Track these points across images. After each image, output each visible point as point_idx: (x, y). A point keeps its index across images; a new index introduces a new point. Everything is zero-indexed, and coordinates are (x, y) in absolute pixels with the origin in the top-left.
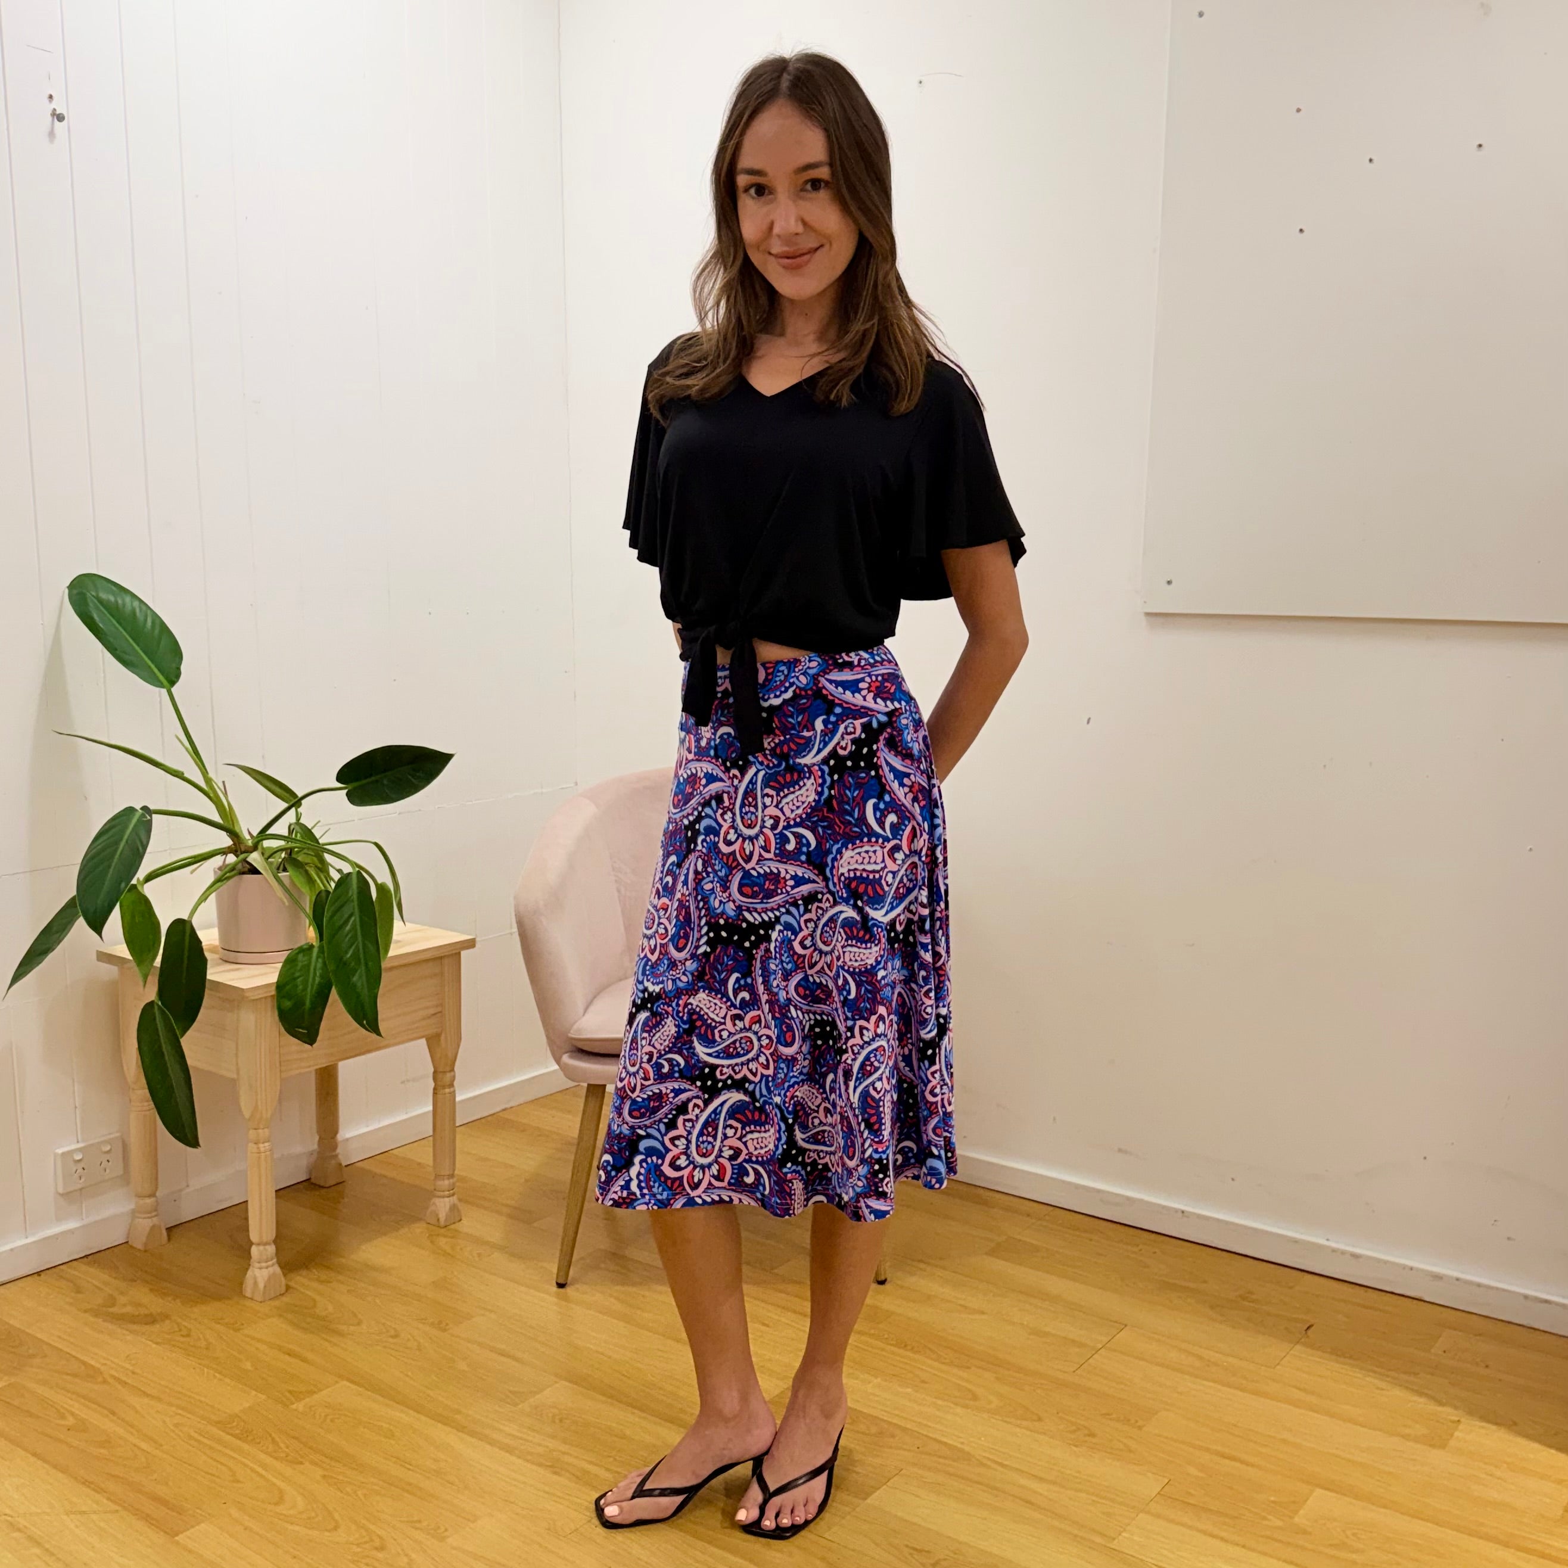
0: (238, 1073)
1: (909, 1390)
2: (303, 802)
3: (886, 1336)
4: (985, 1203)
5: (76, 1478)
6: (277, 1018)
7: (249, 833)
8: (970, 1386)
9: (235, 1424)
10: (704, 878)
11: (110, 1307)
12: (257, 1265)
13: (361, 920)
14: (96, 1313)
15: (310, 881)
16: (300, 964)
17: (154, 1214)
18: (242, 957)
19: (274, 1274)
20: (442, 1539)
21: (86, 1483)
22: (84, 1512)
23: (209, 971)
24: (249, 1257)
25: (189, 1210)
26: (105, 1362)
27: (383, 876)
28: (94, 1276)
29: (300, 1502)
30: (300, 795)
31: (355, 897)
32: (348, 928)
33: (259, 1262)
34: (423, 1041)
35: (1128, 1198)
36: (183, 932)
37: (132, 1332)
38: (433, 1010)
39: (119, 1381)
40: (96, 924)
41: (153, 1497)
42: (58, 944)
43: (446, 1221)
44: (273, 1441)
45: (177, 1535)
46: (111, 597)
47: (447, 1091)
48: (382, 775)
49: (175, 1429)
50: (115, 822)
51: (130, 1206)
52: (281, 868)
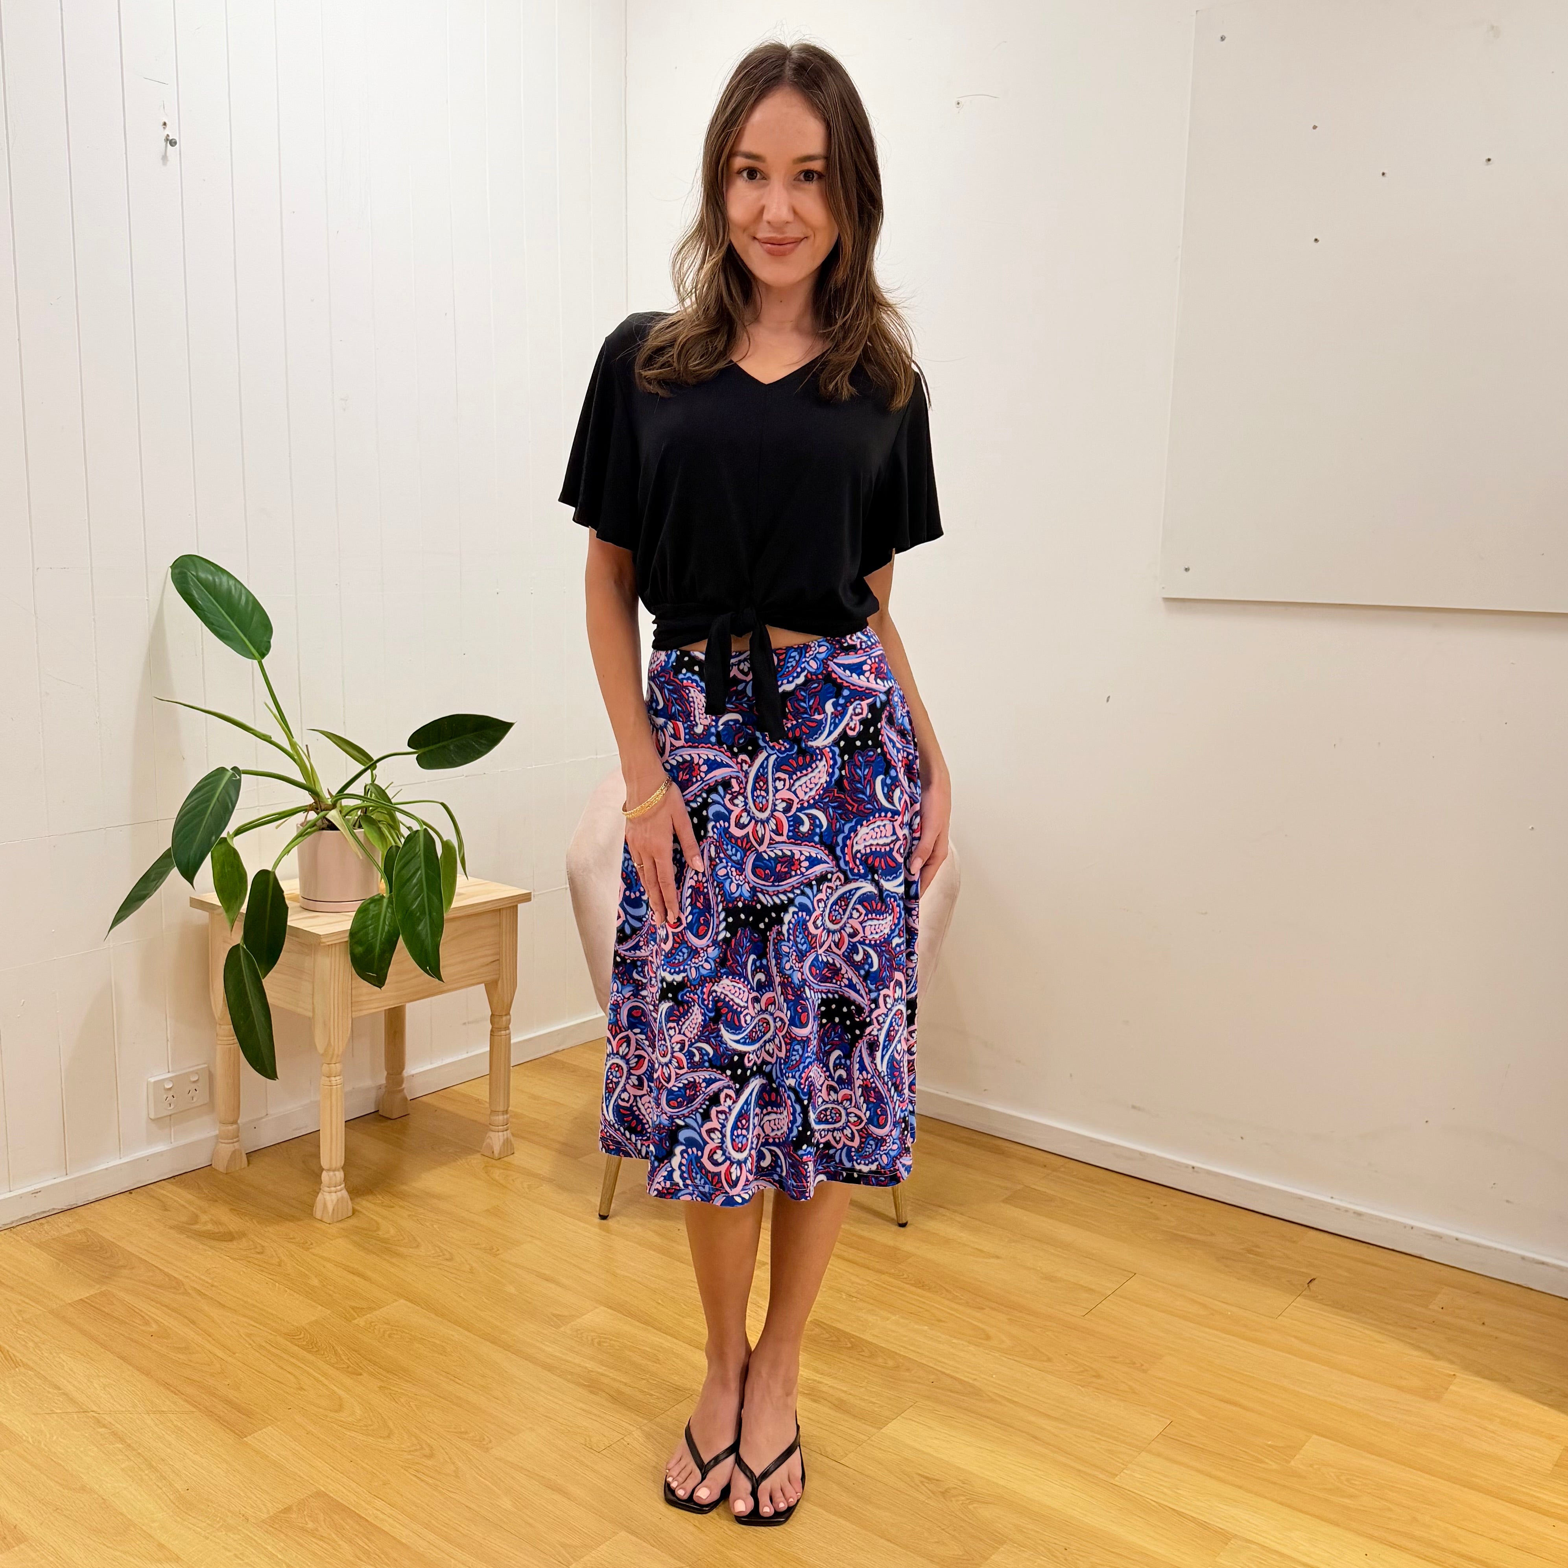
0: (314, 1012)
1: (926, 1328)
2: (378, 764)
3: (906, 1276)
4: (1002, 1154)
5: (157, 1381)
6: (350, 962)
7: (329, 792)
8: (983, 1326)
9: (302, 1336)
10: (717, 864)
11: (194, 1225)
12: (327, 1189)
13: (426, 874)
14: (180, 1229)
15: (382, 836)
16: (371, 913)
17: (235, 1140)
18: (321, 906)
19: (342, 1197)
20: (487, 1450)
21: (167, 1385)
22: (163, 1412)
23: (289, 918)
24: (320, 1181)
25: (268, 1137)
26: (187, 1274)
27: (449, 835)
28: (180, 1196)
29: (358, 1410)
31: (422, 853)
32: (415, 881)
33: (329, 1187)
34: (482, 987)
36: (267, 883)
37: (211, 1247)
38: (491, 959)
39: (199, 1293)
40: (189, 874)
41: (228, 1402)
42: (155, 890)
43: (500, 1154)
44: (336, 1353)
45: (246, 1437)
46: (211, 578)
47: (503, 1032)
48: (449, 742)
49: (247, 1339)
50: (209, 781)
51: (213, 1132)
52: (357, 824)
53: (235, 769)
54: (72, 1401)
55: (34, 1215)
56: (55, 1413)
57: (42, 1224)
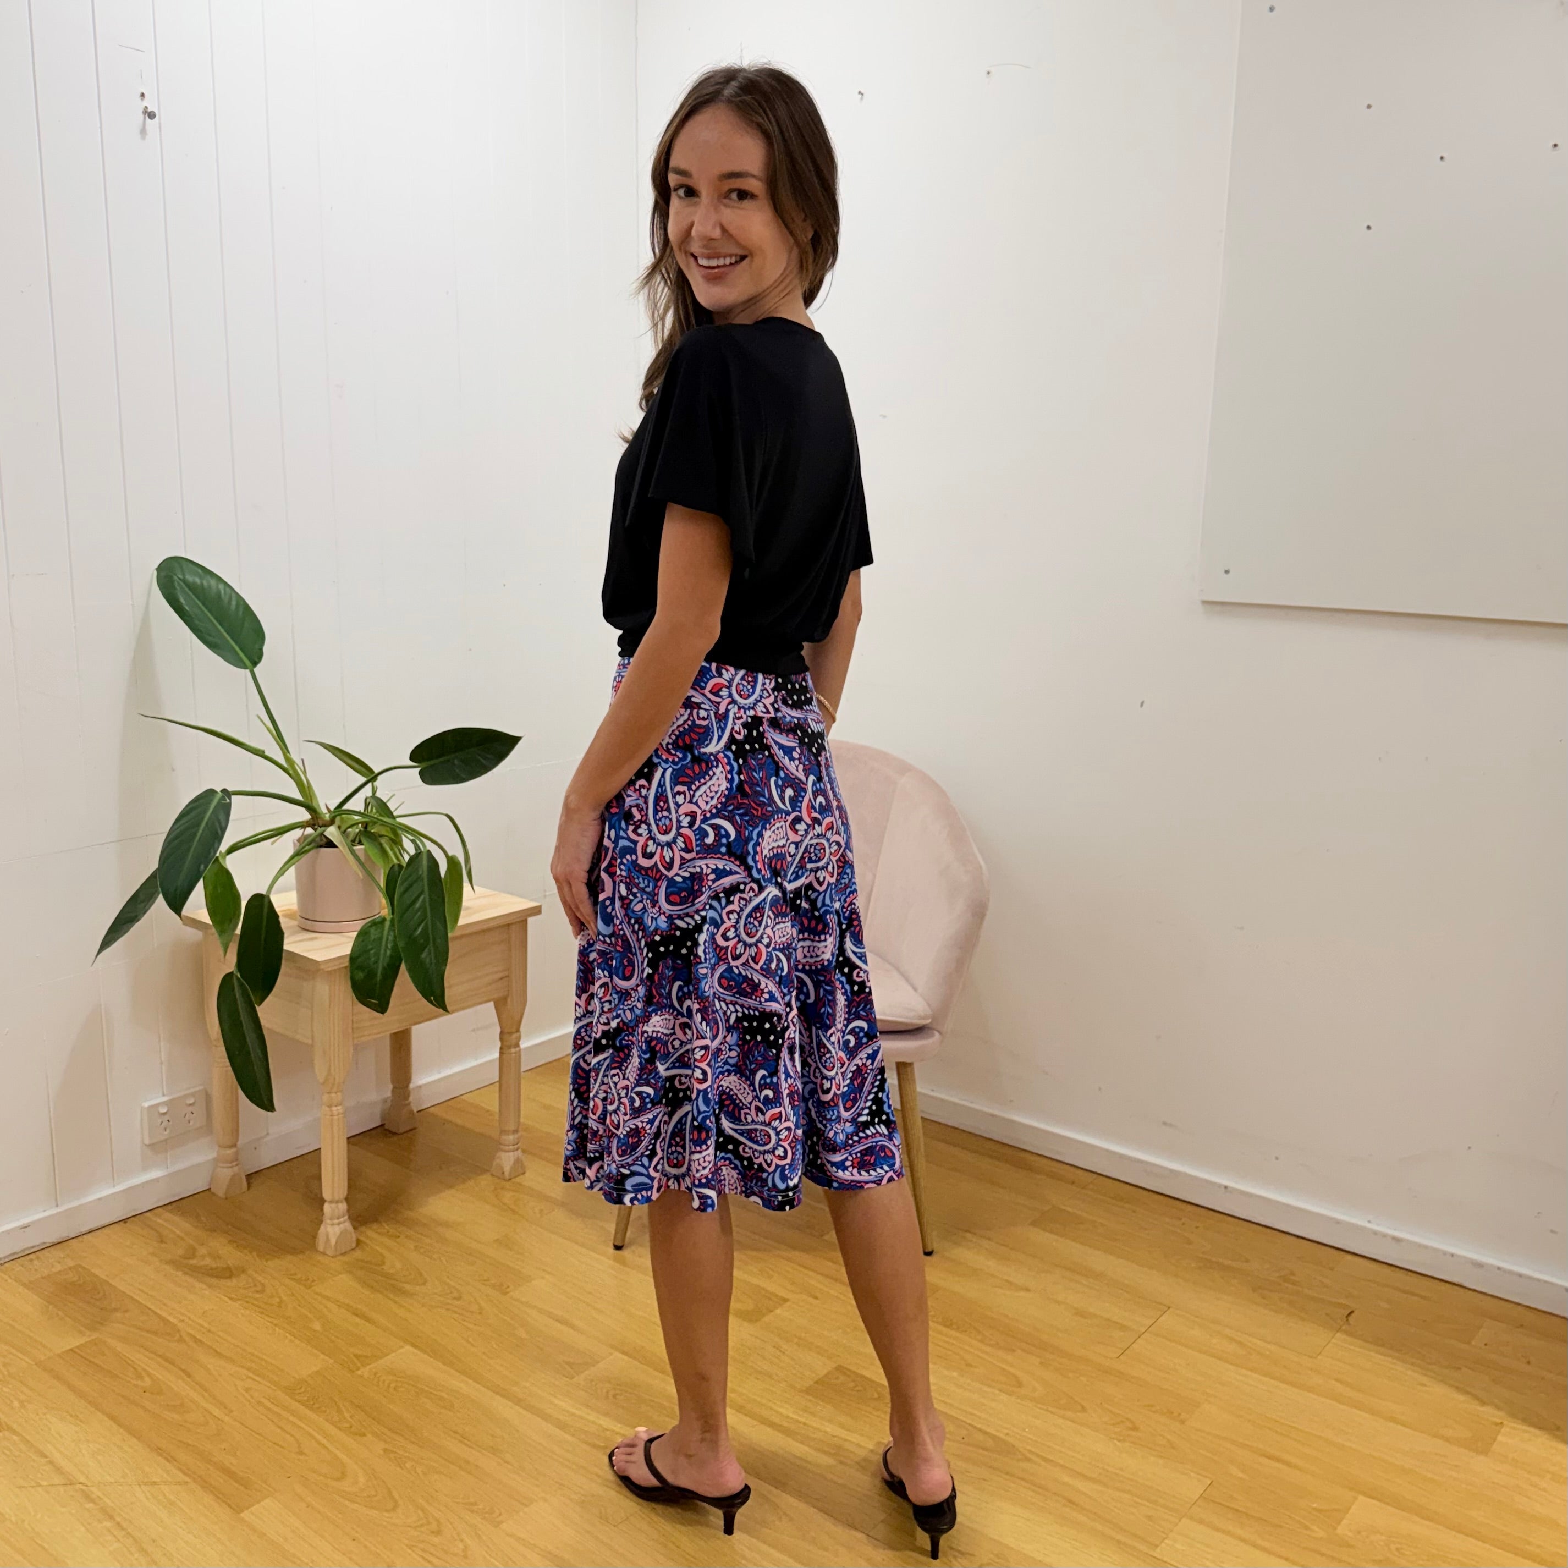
0: (313, 1039)
1: (955, 1374)
2: (379, 778)
4: (1030, 1168)
5: (149, 1446)
6: (351, 990)
7: (327, 808)
8: (1014, 1371)
9: (303, 1390)
11: (189, 1258)
12: (329, 1221)
13: (430, 897)
14: (176, 1265)
15: (384, 853)
16: (373, 937)
17: (234, 1164)
18: (318, 926)
19: (346, 1230)
20: (497, 1524)
21: (159, 1450)
22: (155, 1483)
23: (286, 941)
24: (323, 1214)
25: (268, 1158)
26: (182, 1318)
27: (456, 851)
28: (177, 1226)
29: (362, 1479)
30: (376, 771)
31: (425, 874)
32: (418, 905)
33: (331, 1219)
34: (491, 1004)
35: (1172, 1171)
36: (262, 906)
37: (210, 1286)
38: (500, 975)
39: (195, 1340)
40: (177, 904)
41: (223, 1469)
42: (144, 913)
43: (510, 1173)
44: (339, 1411)
45: (242, 1511)
46: (198, 580)
47: (513, 1050)
48: (453, 756)
49: (247, 1395)
50: (197, 803)
51: (212, 1155)
52: (357, 841)
53: (224, 791)
54: (58, 1470)
55: (24, 1250)
56: (40, 1486)
57: (31, 1260)
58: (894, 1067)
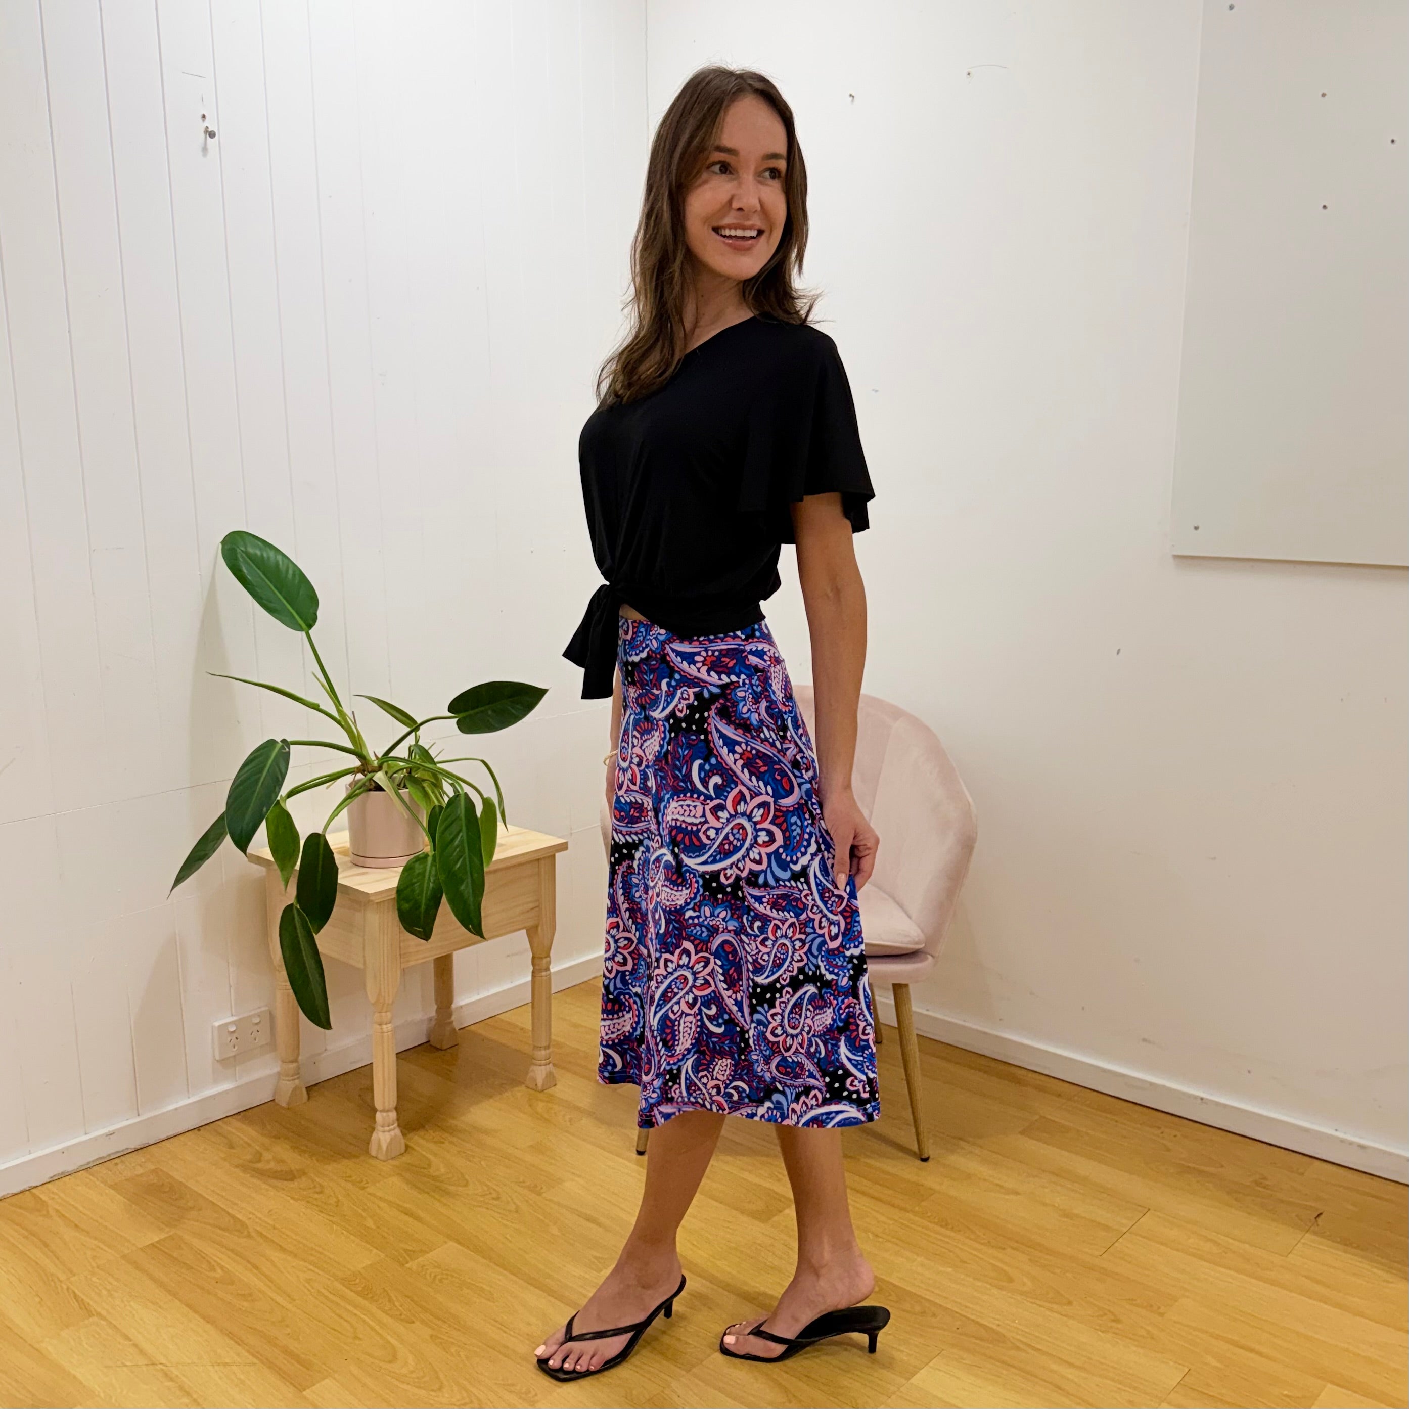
0: (365, 963)
1: (950, 1270)
2: (421, 727)
3: (929, 1214)
4: (1017, 1081)
5: (221, 1331)
6: (398, 918)
7: (375, 755)
8: (1006, 1268)
9: (358, 1281)
11: (256, 1163)
12: (381, 1129)
13: (468, 835)
14: (244, 1168)
15: (426, 795)
16: (417, 872)
17: (296, 1077)
18: (369, 862)
19: (396, 1136)
21: (231, 1335)
22: (226, 1364)
23: (340, 876)
24: (375, 1122)
25: (327, 1070)
26: (250, 1216)
27: (489, 792)
28: (245, 1133)
29: (411, 1362)
30: (419, 722)
31: (463, 814)
32: (456, 842)
33: (382, 1127)
34: (524, 931)
35: (1151, 1084)
36: (318, 844)
37: (275, 1187)
38: (531, 906)
39: (261, 1235)
40: (242, 843)
41: (286, 1351)
42: (214, 852)
43: (543, 1085)
44: (390, 1300)
45: (304, 1390)
46: (259, 553)
47: (544, 974)
48: (487, 707)
49: (307, 1285)
50: (259, 753)
51: (276, 1069)
52: (402, 785)
53: (284, 741)
54: (142, 1352)
55: (109, 1155)
56: (126, 1366)
57: (116, 1164)
58: (891, 987)
